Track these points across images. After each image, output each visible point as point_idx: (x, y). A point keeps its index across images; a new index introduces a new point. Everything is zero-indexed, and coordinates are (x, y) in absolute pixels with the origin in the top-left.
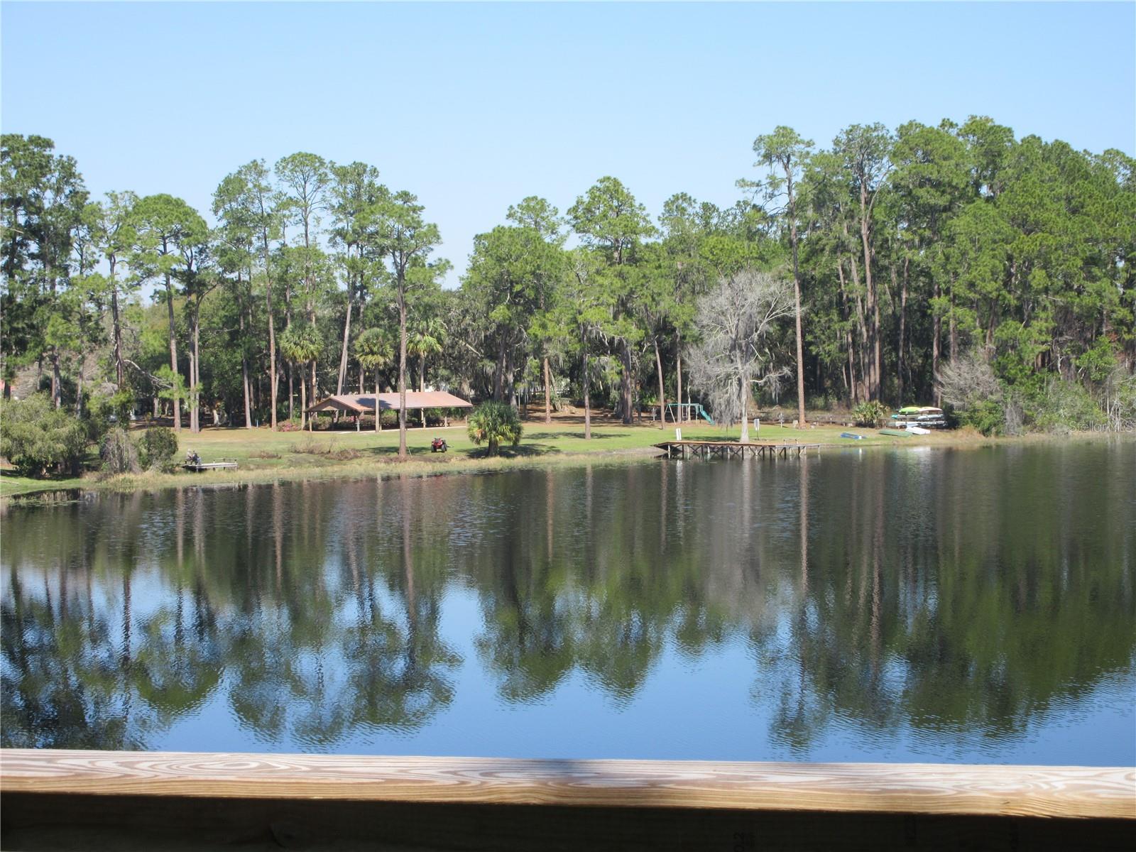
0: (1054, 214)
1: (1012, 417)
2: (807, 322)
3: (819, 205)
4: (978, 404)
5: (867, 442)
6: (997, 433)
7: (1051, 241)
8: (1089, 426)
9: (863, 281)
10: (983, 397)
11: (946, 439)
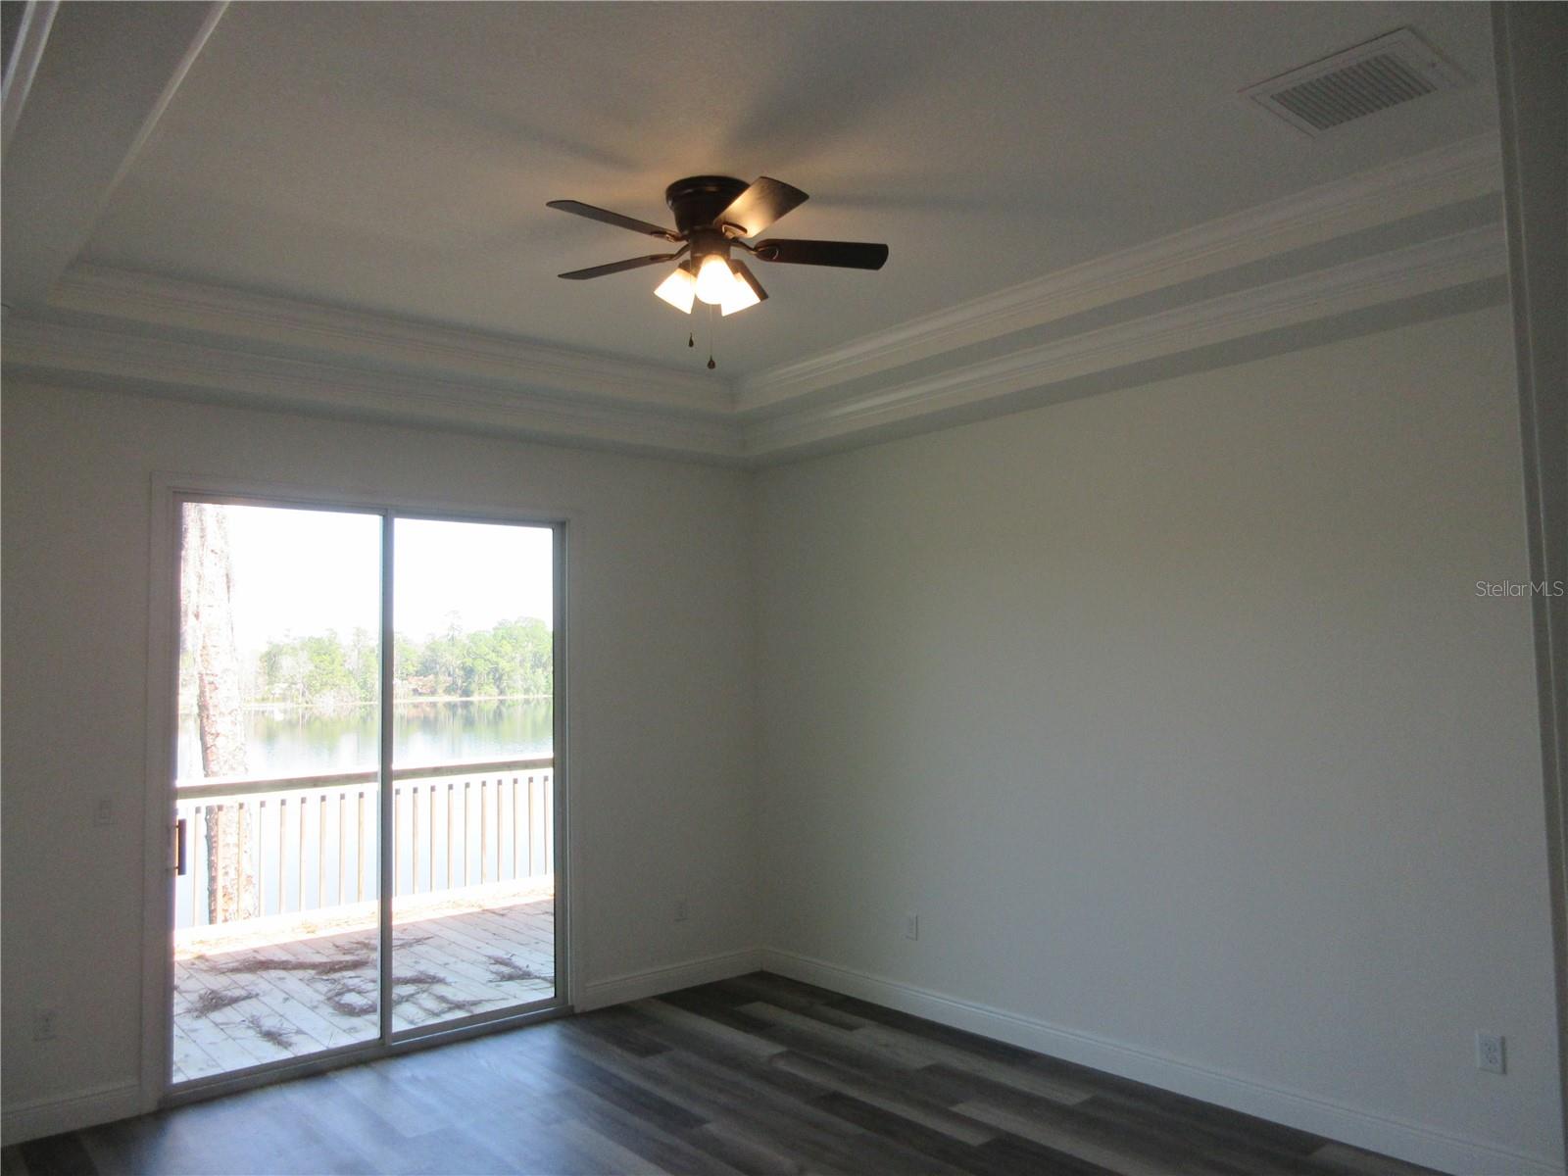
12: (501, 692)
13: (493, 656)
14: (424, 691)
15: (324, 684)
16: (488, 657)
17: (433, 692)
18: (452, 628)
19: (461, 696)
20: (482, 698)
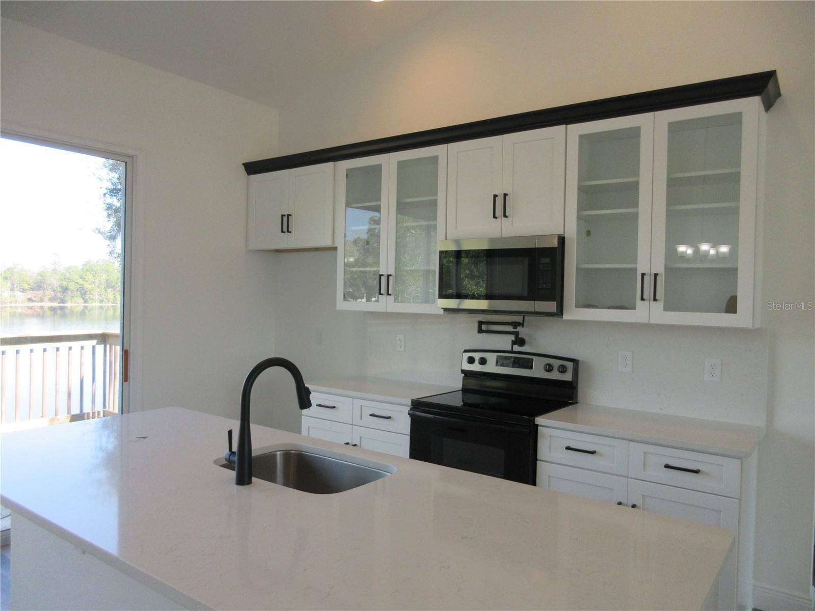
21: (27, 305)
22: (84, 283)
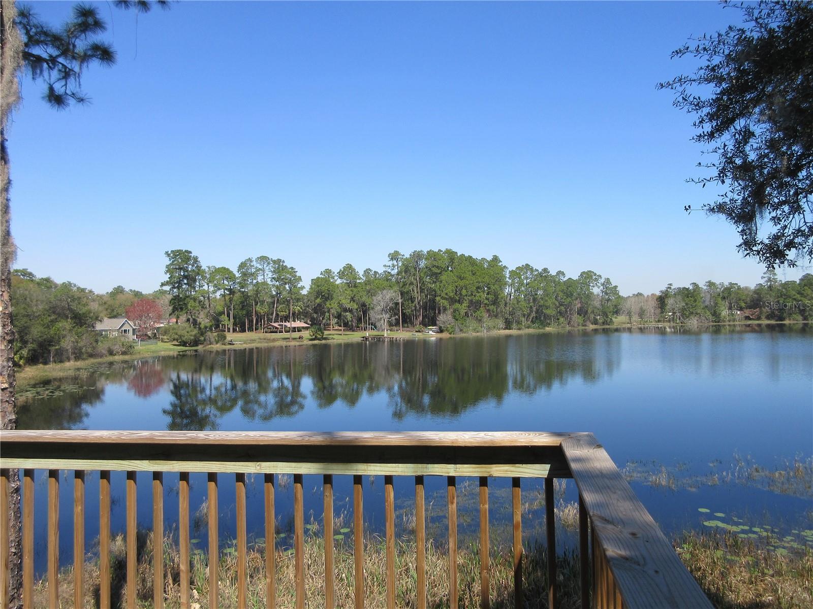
0: (468, 275)
1: (457, 329)
2: (402, 304)
3: (406, 272)
4: (448, 326)
5: (419, 336)
6: (453, 334)
7: (467, 282)
8: (478, 332)
9: (418, 292)
10: (450, 324)
11: (440, 335)
12: (805, 318)
13: (798, 296)
14: (753, 318)
15: (692, 313)
16: (794, 297)
17: (759, 318)
18: (769, 280)
19: (777, 321)
20: (792, 322)
21: (745, 323)
22: (802, 299)
